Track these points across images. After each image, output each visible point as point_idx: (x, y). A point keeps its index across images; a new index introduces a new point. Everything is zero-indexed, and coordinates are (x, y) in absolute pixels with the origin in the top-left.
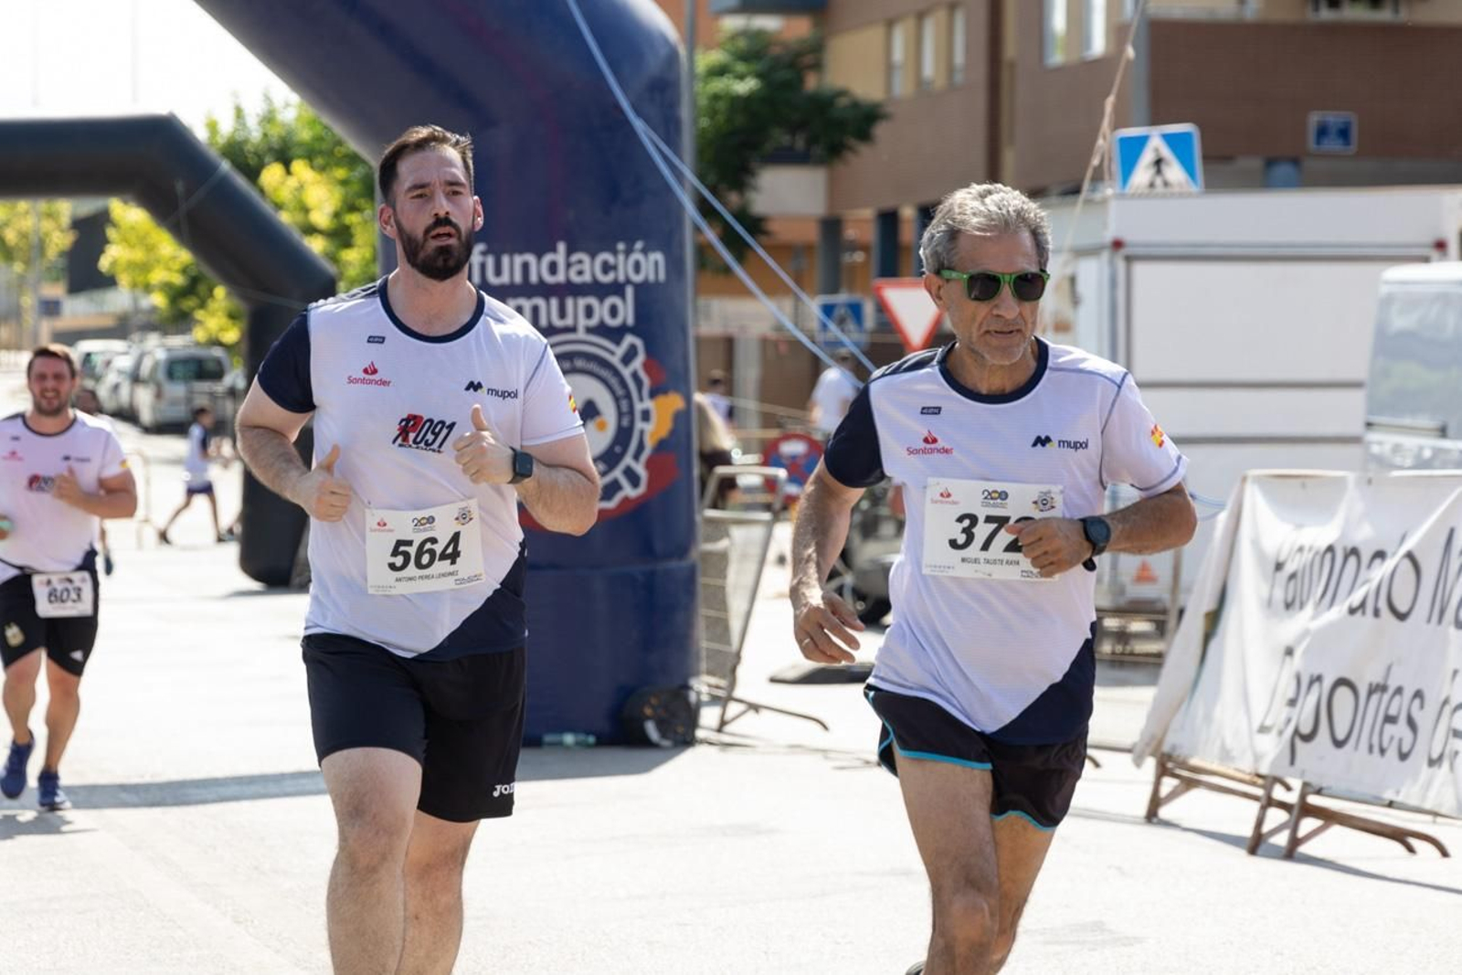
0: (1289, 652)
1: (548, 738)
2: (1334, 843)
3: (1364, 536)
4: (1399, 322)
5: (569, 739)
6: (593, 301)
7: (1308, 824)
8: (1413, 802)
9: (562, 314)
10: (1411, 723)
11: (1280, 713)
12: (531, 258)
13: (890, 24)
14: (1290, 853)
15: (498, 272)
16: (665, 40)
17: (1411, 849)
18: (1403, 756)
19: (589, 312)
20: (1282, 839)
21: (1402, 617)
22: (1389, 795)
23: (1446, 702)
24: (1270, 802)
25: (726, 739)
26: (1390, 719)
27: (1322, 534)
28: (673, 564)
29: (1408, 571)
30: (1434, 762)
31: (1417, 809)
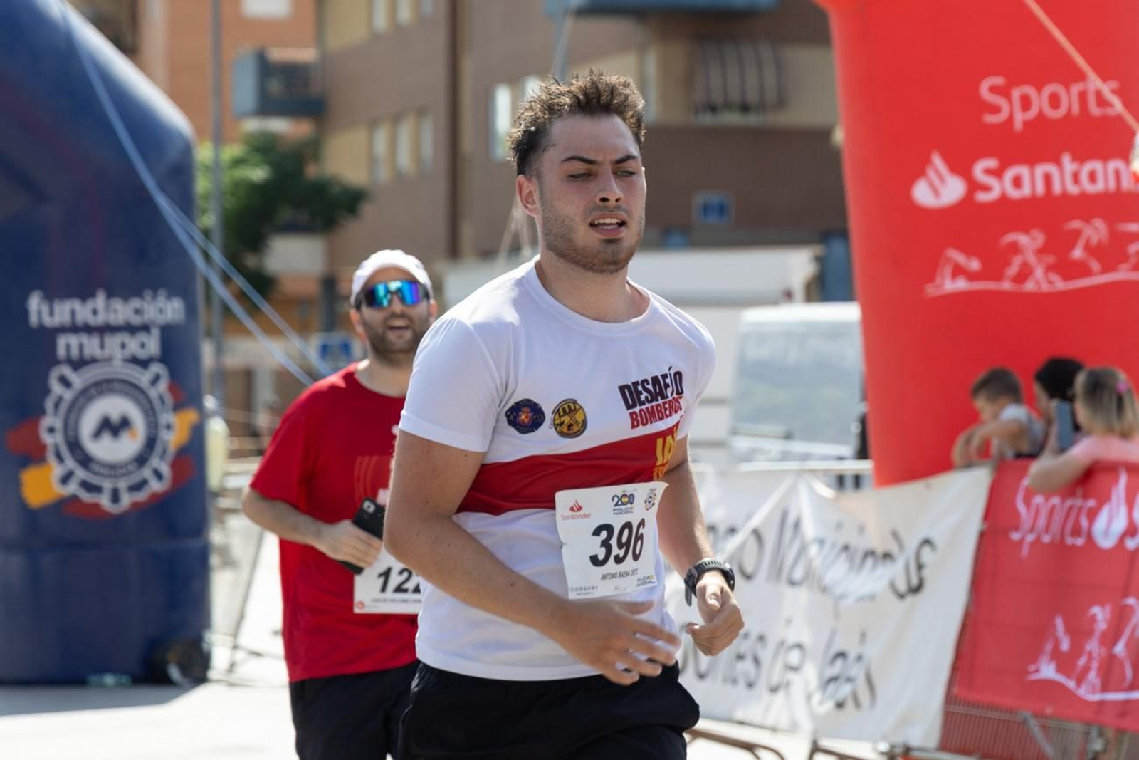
1: (93, 679)
4: (755, 353)
5: (109, 679)
6: (124, 337)
8: (757, 720)
9: (102, 346)
10: (756, 661)
12: (76, 304)
13: (373, 125)
15: (51, 313)
16: (180, 135)
17: (757, 756)
18: (750, 685)
19: (123, 346)
21: (749, 577)
22: (739, 715)
23: (782, 643)
25: (233, 678)
26: (740, 657)
28: (192, 544)
29: (753, 542)
30: (774, 690)
31: (761, 727)
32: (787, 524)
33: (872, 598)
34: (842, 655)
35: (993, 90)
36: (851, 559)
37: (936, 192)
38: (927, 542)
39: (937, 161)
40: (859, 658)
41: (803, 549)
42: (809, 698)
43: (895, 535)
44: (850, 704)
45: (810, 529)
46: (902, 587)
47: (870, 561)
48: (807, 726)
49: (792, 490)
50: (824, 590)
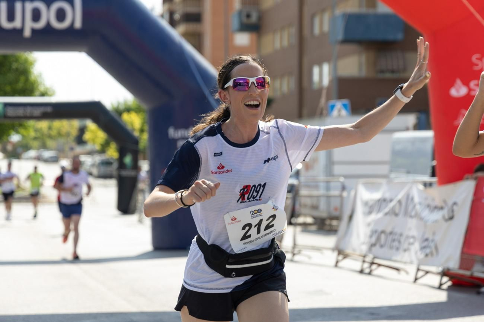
0: (369, 225)
2: (381, 271)
3: (388, 196)
7: (374, 267)
8: (400, 260)
10: (399, 242)
11: (367, 240)
12: (183, 131)
14: (370, 273)
17: (399, 272)
18: (398, 249)
20: (367, 271)
21: (396, 215)
22: (394, 259)
23: (408, 236)
24: (364, 261)
26: (394, 240)
27: (377, 196)
29: (398, 205)
30: (405, 250)
31: (400, 262)
32: (409, 198)
33: (436, 221)
34: (427, 240)
35: (477, 59)
36: (430, 209)
37: (458, 91)
38: (455, 204)
39: (459, 82)
40: (433, 241)
41: (414, 206)
42: (416, 253)
43: (445, 202)
44: (430, 256)
45: (417, 199)
46: (447, 217)
47: (436, 210)
48: (416, 262)
49: (411, 188)
50: (421, 219)
